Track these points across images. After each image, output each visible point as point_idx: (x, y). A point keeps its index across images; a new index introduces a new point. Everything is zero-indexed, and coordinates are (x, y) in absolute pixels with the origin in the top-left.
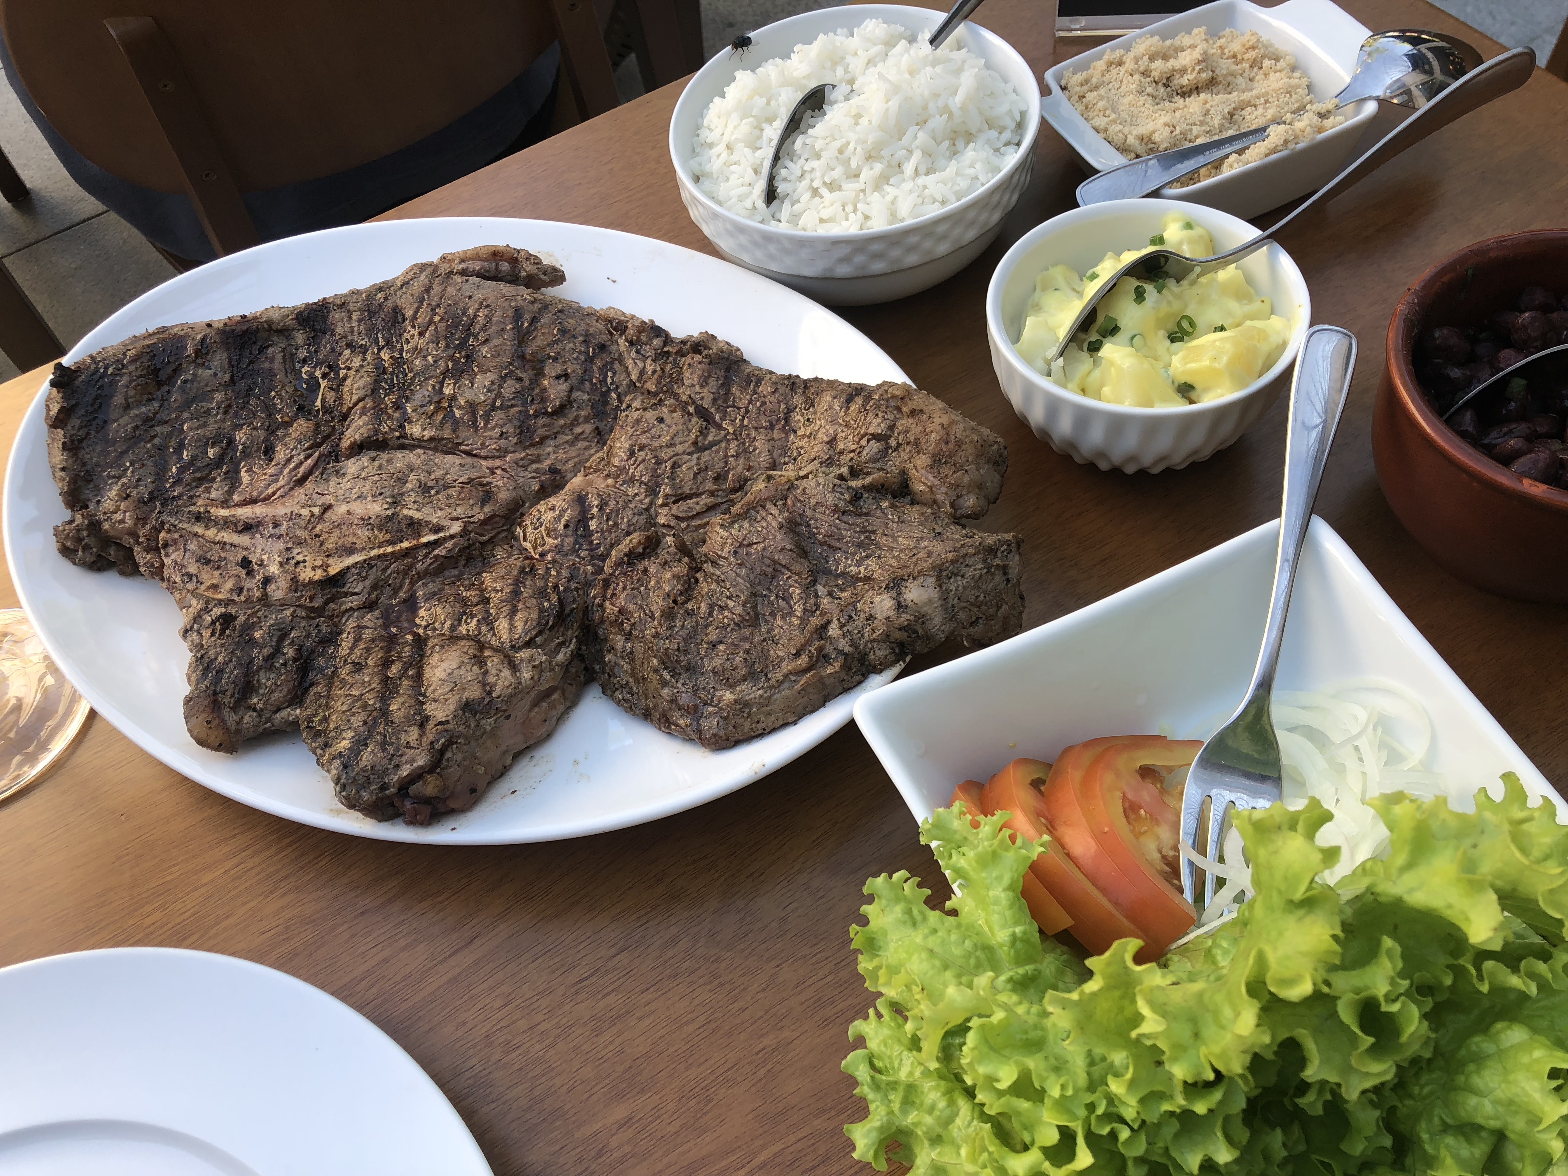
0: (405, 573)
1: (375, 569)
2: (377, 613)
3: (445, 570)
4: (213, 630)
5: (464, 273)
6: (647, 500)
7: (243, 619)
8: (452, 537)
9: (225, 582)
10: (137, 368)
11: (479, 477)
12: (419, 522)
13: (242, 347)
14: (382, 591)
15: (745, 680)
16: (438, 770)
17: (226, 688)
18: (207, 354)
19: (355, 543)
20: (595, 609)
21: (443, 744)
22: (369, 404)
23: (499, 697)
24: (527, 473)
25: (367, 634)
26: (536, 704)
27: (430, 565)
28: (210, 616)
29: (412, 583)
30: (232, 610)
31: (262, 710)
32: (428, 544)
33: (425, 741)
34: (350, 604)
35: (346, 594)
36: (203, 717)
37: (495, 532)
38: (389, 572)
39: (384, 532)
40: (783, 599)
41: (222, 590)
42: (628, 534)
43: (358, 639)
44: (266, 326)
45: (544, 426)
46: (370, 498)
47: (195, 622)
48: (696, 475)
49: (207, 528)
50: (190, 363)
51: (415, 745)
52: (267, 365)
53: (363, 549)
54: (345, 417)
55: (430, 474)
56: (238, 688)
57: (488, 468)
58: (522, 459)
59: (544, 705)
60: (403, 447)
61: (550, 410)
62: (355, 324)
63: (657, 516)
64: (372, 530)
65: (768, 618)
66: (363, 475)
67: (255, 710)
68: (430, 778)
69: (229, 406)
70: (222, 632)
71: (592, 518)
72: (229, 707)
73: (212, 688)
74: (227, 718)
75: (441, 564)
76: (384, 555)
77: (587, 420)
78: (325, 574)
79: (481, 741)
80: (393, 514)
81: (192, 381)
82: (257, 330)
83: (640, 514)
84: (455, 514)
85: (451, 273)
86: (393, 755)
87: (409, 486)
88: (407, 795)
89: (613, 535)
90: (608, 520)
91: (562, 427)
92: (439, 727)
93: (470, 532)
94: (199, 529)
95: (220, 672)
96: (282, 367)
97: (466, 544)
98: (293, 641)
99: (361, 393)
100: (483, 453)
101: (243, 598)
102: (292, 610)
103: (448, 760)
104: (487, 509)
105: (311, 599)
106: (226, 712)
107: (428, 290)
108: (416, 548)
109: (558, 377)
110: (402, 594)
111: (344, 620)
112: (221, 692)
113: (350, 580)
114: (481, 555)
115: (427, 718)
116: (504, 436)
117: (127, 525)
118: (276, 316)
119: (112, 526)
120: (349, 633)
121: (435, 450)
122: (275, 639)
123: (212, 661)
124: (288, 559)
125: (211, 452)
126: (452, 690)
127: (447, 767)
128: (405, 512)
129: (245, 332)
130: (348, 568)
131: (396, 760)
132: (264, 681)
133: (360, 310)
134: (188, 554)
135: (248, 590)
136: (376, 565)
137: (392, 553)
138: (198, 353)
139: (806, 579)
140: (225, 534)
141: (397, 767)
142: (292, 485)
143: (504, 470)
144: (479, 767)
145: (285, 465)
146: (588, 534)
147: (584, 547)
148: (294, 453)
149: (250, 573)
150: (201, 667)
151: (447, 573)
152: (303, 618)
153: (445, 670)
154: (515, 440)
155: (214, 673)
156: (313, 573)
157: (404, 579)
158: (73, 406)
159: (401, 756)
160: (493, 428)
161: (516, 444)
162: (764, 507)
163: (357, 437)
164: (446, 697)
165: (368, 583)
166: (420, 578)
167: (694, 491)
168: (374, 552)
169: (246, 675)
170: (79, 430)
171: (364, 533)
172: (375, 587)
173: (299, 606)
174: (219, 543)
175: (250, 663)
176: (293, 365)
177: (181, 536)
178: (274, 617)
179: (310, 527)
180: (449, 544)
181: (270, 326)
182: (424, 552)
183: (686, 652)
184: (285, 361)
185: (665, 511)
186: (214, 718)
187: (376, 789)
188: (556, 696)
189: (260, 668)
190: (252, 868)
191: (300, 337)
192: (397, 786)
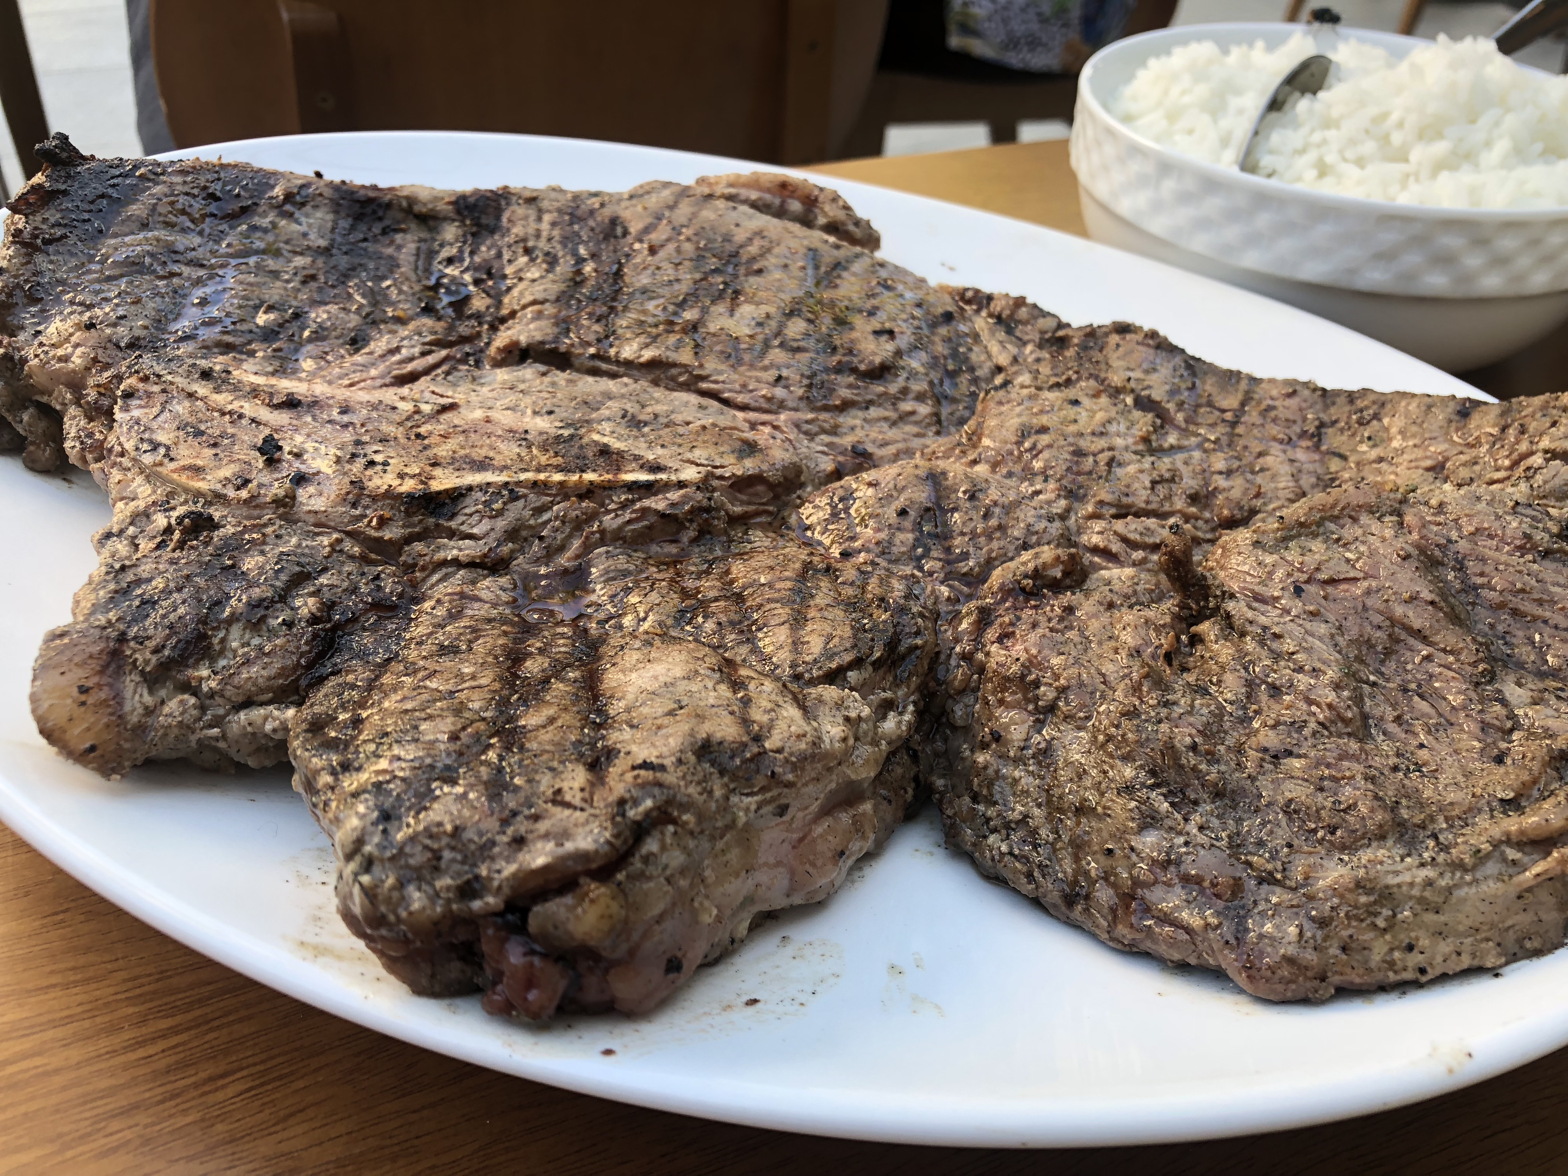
0: (578, 525)
1: (521, 503)
2: (504, 581)
3: (652, 540)
4: (163, 541)
5: (730, 198)
6: (1063, 503)
7: (232, 530)
8: (681, 485)
9: (219, 468)
10: (185, 182)
11: (732, 428)
12: (620, 454)
13: (358, 218)
14: (522, 548)
15: (1382, 837)
16: (620, 876)
17: (151, 632)
18: (303, 204)
19: (491, 459)
20: (953, 662)
21: (647, 814)
22: (549, 309)
23: (779, 751)
24: (813, 445)
25: (475, 610)
26: (827, 811)
27: (629, 522)
28: (169, 517)
29: (588, 548)
30: (217, 514)
31: (212, 694)
32: (632, 487)
33: (605, 798)
34: (455, 552)
35: (452, 534)
36: (77, 675)
37: (751, 508)
38: (546, 517)
39: (552, 453)
40: (1421, 696)
41: (209, 477)
42: (1026, 546)
43: (454, 616)
44: (405, 204)
45: (850, 386)
46: (529, 412)
47: (131, 523)
48: (1154, 483)
49: (217, 390)
50: (273, 207)
51: (577, 802)
52: (390, 251)
53: (506, 467)
54: (503, 320)
55: (643, 407)
56: (174, 640)
57: (745, 420)
58: (807, 422)
59: (845, 818)
60: (595, 372)
61: (862, 367)
62: (545, 226)
63: (1079, 533)
64: (529, 447)
65: (1392, 728)
66: (522, 387)
67: (195, 692)
68: (597, 890)
69: (313, 277)
70: (181, 545)
71: (955, 509)
72: (142, 672)
73: (122, 627)
74: (128, 693)
75: (649, 528)
76: (546, 484)
77: (920, 398)
78: (421, 487)
79: (720, 845)
80: (572, 437)
81: (265, 231)
82: (389, 205)
83: (1051, 519)
84: (689, 455)
85: (710, 196)
86: (514, 814)
87: (604, 412)
88: (521, 929)
89: (995, 545)
90: (986, 516)
91: (880, 396)
92: (642, 772)
93: (714, 490)
94: (202, 389)
95: (149, 603)
96: (412, 259)
97: (705, 503)
98: (319, 591)
99: (540, 296)
100: (740, 399)
101: (244, 494)
102: (335, 536)
103: (647, 859)
104: (749, 466)
105: (383, 522)
106: (130, 683)
107: (671, 207)
108: (609, 487)
109: (877, 333)
110: (564, 560)
111: (435, 577)
112: (135, 638)
113: (467, 511)
114: (726, 532)
115: (611, 753)
116: (783, 382)
117: (71, 365)
118: (423, 195)
119: (44, 364)
120: (439, 601)
121: (656, 383)
122: (284, 577)
123: (138, 582)
124: (354, 456)
125: (262, 319)
126: (671, 713)
127: (642, 876)
128: (596, 437)
129: (370, 201)
130: (470, 488)
131: (521, 826)
132: (235, 644)
133: (560, 211)
134: (166, 415)
135: (260, 486)
136: (525, 496)
137: (562, 484)
138: (289, 197)
139: (1474, 664)
140: (246, 405)
141: (519, 842)
142: (388, 380)
143: (776, 428)
144: (707, 903)
145: (382, 356)
146: (944, 536)
147: (934, 554)
148: (405, 343)
149: (272, 462)
150: (112, 586)
151: (654, 548)
152: (352, 557)
153: (656, 678)
154: (800, 392)
155: (137, 603)
156: (398, 482)
157: (570, 536)
158: (58, 192)
159: (536, 818)
160: (765, 369)
161: (801, 398)
162: (1355, 520)
163: (523, 340)
164: (659, 722)
165: (501, 524)
166: (602, 542)
167: (1153, 506)
168: (530, 476)
169: (204, 621)
170: (53, 226)
171: (510, 450)
172: (512, 534)
173: (348, 534)
174: (230, 413)
175: (218, 603)
176: (430, 264)
177: (164, 391)
178: (294, 540)
179: (410, 424)
180: (674, 496)
181: (410, 206)
182: (623, 497)
183: (1212, 758)
184: (417, 255)
185: (1098, 525)
186: (99, 686)
187: (448, 888)
188: (867, 807)
189: (233, 619)
190: (57, 1071)
191: (450, 232)
192: (506, 890)
